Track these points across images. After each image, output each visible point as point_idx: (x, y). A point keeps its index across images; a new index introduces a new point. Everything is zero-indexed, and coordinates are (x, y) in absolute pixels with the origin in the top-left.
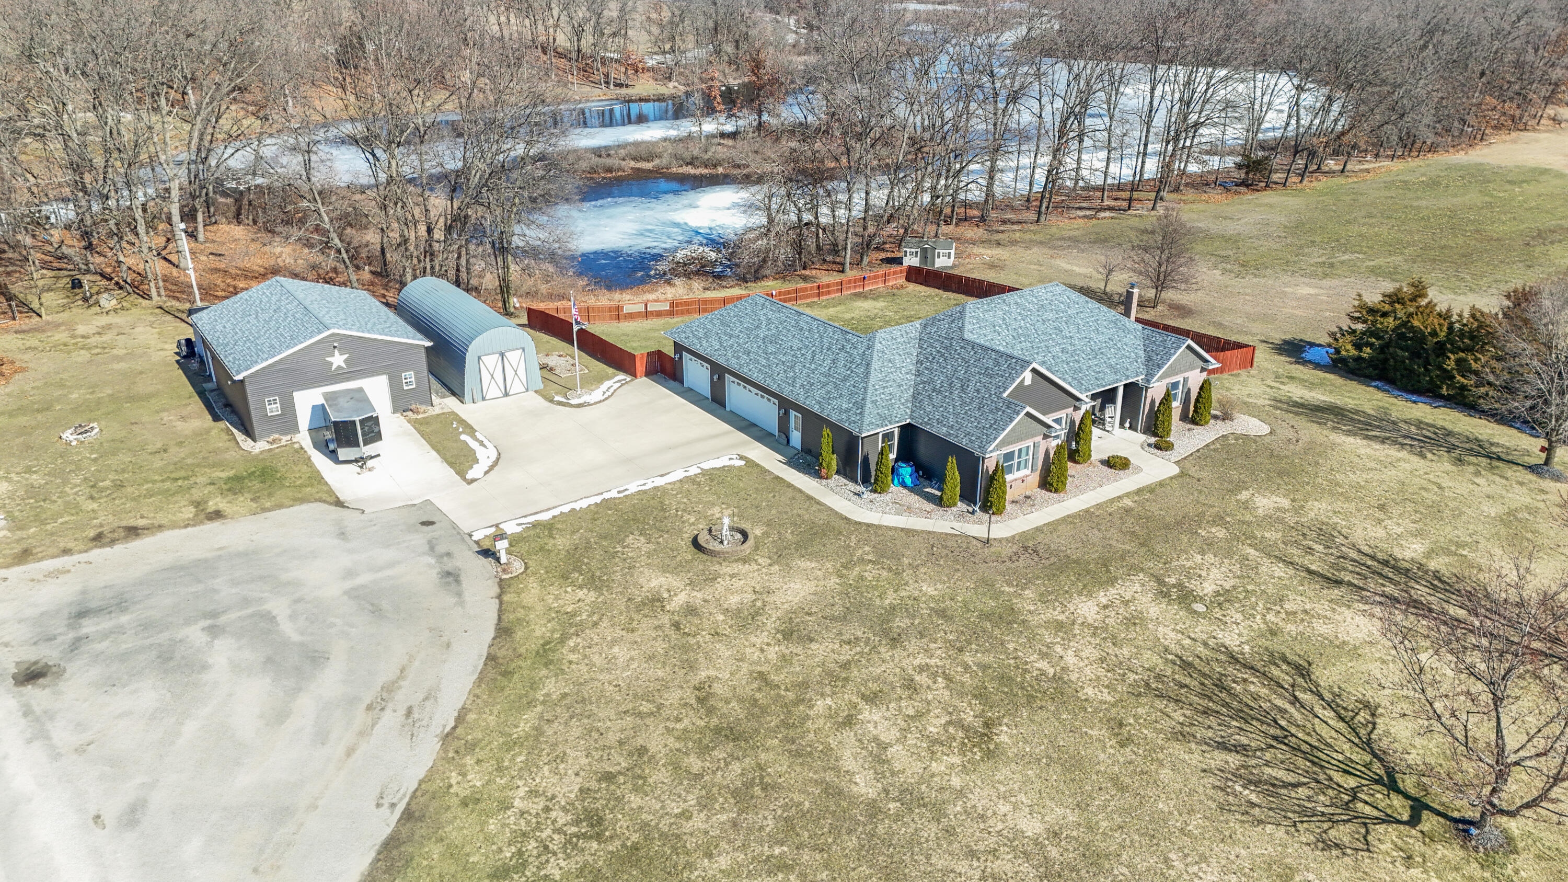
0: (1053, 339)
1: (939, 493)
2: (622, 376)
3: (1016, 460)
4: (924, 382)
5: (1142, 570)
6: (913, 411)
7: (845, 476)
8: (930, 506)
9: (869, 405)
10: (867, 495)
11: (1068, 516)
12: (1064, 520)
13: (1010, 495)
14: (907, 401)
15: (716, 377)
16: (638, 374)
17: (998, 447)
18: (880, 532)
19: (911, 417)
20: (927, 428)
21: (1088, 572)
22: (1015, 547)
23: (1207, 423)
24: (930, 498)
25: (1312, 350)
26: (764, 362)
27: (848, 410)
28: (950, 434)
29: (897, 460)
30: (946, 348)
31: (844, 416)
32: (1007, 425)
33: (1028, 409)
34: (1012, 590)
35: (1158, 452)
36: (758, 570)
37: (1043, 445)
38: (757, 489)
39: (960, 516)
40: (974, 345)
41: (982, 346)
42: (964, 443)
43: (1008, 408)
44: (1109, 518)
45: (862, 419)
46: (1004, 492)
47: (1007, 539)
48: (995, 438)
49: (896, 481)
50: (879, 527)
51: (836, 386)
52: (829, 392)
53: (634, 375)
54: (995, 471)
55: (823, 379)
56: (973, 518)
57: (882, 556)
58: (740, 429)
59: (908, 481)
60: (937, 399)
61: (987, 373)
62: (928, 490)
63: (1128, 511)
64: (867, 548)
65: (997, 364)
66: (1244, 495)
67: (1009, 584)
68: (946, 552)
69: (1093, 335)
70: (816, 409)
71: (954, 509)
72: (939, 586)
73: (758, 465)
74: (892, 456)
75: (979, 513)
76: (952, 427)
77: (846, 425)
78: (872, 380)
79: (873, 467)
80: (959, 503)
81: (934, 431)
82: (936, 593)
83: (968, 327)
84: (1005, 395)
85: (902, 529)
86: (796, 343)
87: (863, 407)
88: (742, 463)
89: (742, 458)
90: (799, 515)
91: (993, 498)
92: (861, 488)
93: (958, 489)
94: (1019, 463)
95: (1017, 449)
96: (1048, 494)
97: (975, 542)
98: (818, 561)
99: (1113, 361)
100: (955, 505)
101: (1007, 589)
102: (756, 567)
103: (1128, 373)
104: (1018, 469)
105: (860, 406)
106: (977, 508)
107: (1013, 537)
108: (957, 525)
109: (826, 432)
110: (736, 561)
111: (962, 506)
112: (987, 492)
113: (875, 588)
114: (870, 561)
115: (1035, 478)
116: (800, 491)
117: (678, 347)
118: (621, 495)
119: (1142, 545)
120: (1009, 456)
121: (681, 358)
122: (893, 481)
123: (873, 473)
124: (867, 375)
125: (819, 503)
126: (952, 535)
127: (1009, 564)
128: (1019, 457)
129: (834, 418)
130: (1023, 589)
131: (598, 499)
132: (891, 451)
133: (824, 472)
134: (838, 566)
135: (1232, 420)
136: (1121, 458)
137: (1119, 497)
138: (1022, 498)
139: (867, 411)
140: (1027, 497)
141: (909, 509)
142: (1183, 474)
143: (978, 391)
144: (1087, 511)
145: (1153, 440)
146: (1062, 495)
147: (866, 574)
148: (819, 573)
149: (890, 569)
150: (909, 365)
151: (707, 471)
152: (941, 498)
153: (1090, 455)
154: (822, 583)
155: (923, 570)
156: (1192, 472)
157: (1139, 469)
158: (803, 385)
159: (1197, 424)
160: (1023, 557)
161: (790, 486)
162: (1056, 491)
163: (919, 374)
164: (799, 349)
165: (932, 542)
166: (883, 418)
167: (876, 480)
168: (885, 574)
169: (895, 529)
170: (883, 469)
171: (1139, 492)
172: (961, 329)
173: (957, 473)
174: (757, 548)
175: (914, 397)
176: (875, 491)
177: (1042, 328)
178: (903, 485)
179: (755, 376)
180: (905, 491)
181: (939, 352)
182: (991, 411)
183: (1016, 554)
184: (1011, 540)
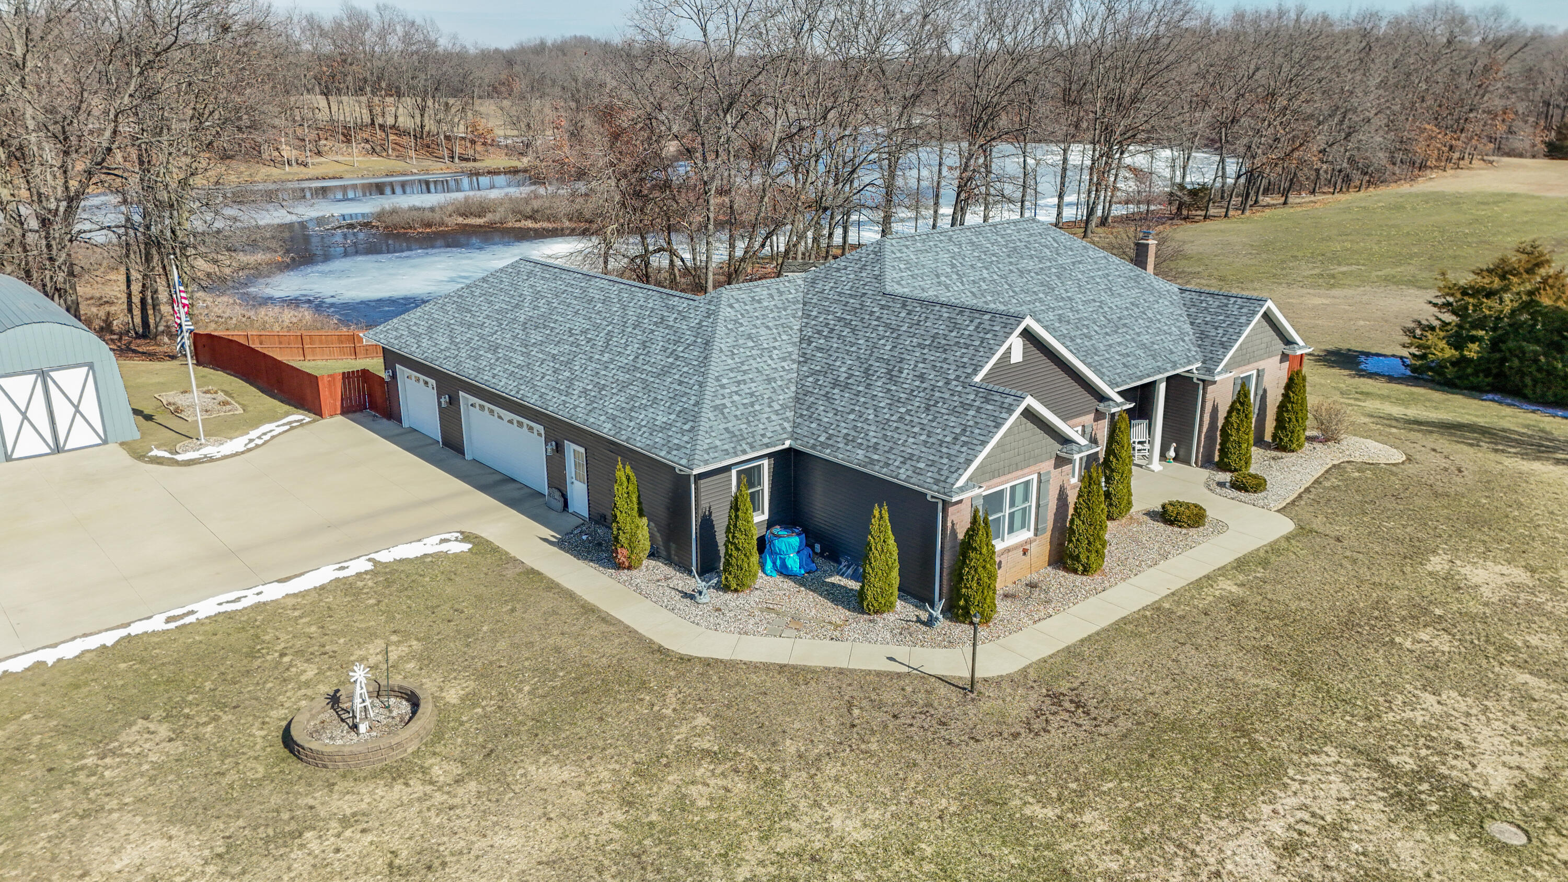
0: (1041, 301)
1: (854, 585)
2: (297, 416)
3: (1007, 511)
4: (814, 373)
5: (1327, 738)
6: (796, 426)
7: (669, 561)
8: (840, 614)
9: (707, 413)
10: (711, 597)
11: (1125, 620)
12: (1119, 628)
13: (1003, 582)
14: (784, 407)
15: (445, 400)
16: (325, 410)
17: (973, 482)
18: (733, 677)
19: (794, 436)
20: (826, 454)
21: (1212, 749)
22: (1033, 696)
23: (1300, 446)
24: (837, 596)
25: (1371, 360)
26: (520, 360)
27: (667, 426)
28: (872, 462)
29: (770, 524)
30: (854, 312)
31: (659, 438)
32: (991, 435)
33: (1029, 401)
34: (1050, 813)
35: (1242, 495)
36: (427, 797)
37: (1056, 478)
38: (479, 598)
39: (902, 633)
40: (905, 301)
41: (921, 301)
42: (903, 475)
43: (987, 401)
44: (1206, 621)
45: (693, 440)
46: (992, 577)
47: (1011, 679)
48: (969, 462)
49: (769, 565)
50: (730, 665)
51: (646, 386)
52: (632, 398)
53: (316, 410)
54: (972, 532)
55: (622, 377)
56: (931, 633)
57: (736, 737)
58: (483, 488)
59: (793, 562)
60: (841, 399)
61: (935, 343)
62: (835, 579)
63: (1237, 604)
64: (701, 720)
65: (955, 326)
66: (1437, 563)
67: (1043, 799)
68: (881, 716)
69: (1105, 297)
70: (606, 430)
71: (890, 617)
72: (874, 814)
73: (495, 550)
74: (761, 517)
75: (943, 623)
76: (875, 447)
77: (662, 455)
78: (716, 368)
79: (721, 538)
80: (899, 604)
81: (840, 458)
82: (865, 835)
83: (891, 275)
84: (978, 379)
85: (782, 668)
86: (580, 323)
87: (696, 418)
88: (466, 547)
89: (466, 537)
90: (557, 650)
91: (970, 588)
92: (694, 583)
93: (895, 573)
94: (1012, 515)
95: (1008, 486)
96: (1072, 577)
97: (943, 690)
98: (579, 763)
99: (1145, 338)
100: (890, 606)
101: (1036, 810)
102: (418, 788)
103: (1174, 358)
104: (1011, 530)
105: (692, 417)
106: (937, 613)
107: (1024, 671)
108: (901, 652)
109: (623, 472)
110: (374, 776)
111: (904, 609)
112: (957, 577)
113: (711, 831)
114: (706, 753)
115: (1041, 548)
116: (571, 596)
117: (391, 358)
118: (172, 626)
119: (1298, 676)
120: (995, 501)
121: (394, 376)
122: (762, 566)
123: (722, 553)
124: (705, 360)
125: (606, 619)
126: (891, 675)
127: (1027, 740)
128: (1012, 504)
129: (640, 443)
130: (1078, 809)
131: (109, 638)
132: (756, 507)
133: (622, 554)
134: (626, 773)
135: (1338, 441)
136: (1188, 506)
137: (1208, 577)
138: (1021, 587)
139: (704, 425)
140: (1032, 585)
141: (796, 623)
142: (1303, 531)
143: (922, 377)
144: (1156, 607)
145: (1226, 477)
146: (1097, 577)
147: (693, 790)
148: (577, 797)
149: (752, 772)
150: (788, 345)
151: (385, 565)
152: (861, 594)
153: (1130, 503)
154: (578, 826)
155: (831, 769)
156: (1318, 523)
157: (1221, 527)
158: (585, 391)
159: (1284, 449)
160: (1055, 721)
161: (552, 586)
162: (1086, 571)
163: (805, 359)
164: (584, 332)
165: (848, 692)
166: (735, 437)
167: (728, 563)
168: (740, 786)
169: (767, 667)
170: (741, 539)
171: (1240, 564)
172: (879, 278)
173: (891, 541)
174: (439, 736)
175: (797, 399)
176: (726, 588)
177: (1020, 282)
178: (784, 571)
179: (504, 385)
180: (788, 584)
181: (840, 319)
182: (953, 411)
183: (1038, 713)
184: (1020, 680)
